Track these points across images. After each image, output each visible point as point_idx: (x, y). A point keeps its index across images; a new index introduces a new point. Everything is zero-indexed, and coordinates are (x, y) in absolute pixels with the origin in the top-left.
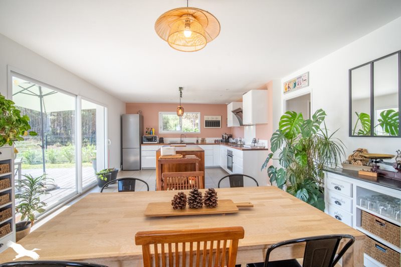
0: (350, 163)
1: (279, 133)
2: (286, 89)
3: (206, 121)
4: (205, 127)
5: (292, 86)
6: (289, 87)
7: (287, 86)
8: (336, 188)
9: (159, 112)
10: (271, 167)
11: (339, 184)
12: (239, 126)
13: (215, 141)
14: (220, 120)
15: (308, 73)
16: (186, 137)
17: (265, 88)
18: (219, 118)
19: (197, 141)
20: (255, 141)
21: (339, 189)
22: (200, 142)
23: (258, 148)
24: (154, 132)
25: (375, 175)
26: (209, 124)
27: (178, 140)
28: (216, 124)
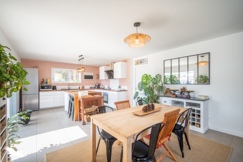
0: (166, 93)
1: (141, 83)
2: (136, 63)
3: (85, 76)
4: (84, 79)
5: (139, 62)
6: (138, 63)
7: (137, 62)
8: (165, 102)
9: (52, 68)
10: (138, 97)
11: (165, 100)
12: (108, 79)
13: (90, 88)
14: (93, 75)
15: (147, 58)
16: (72, 85)
17: (125, 61)
18: (92, 74)
19: (79, 88)
20: (120, 87)
21: (166, 102)
22: (81, 88)
23: (123, 90)
24: (49, 82)
25: (175, 96)
26: (87, 77)
27: (67, 87)
28: (91, 77)
